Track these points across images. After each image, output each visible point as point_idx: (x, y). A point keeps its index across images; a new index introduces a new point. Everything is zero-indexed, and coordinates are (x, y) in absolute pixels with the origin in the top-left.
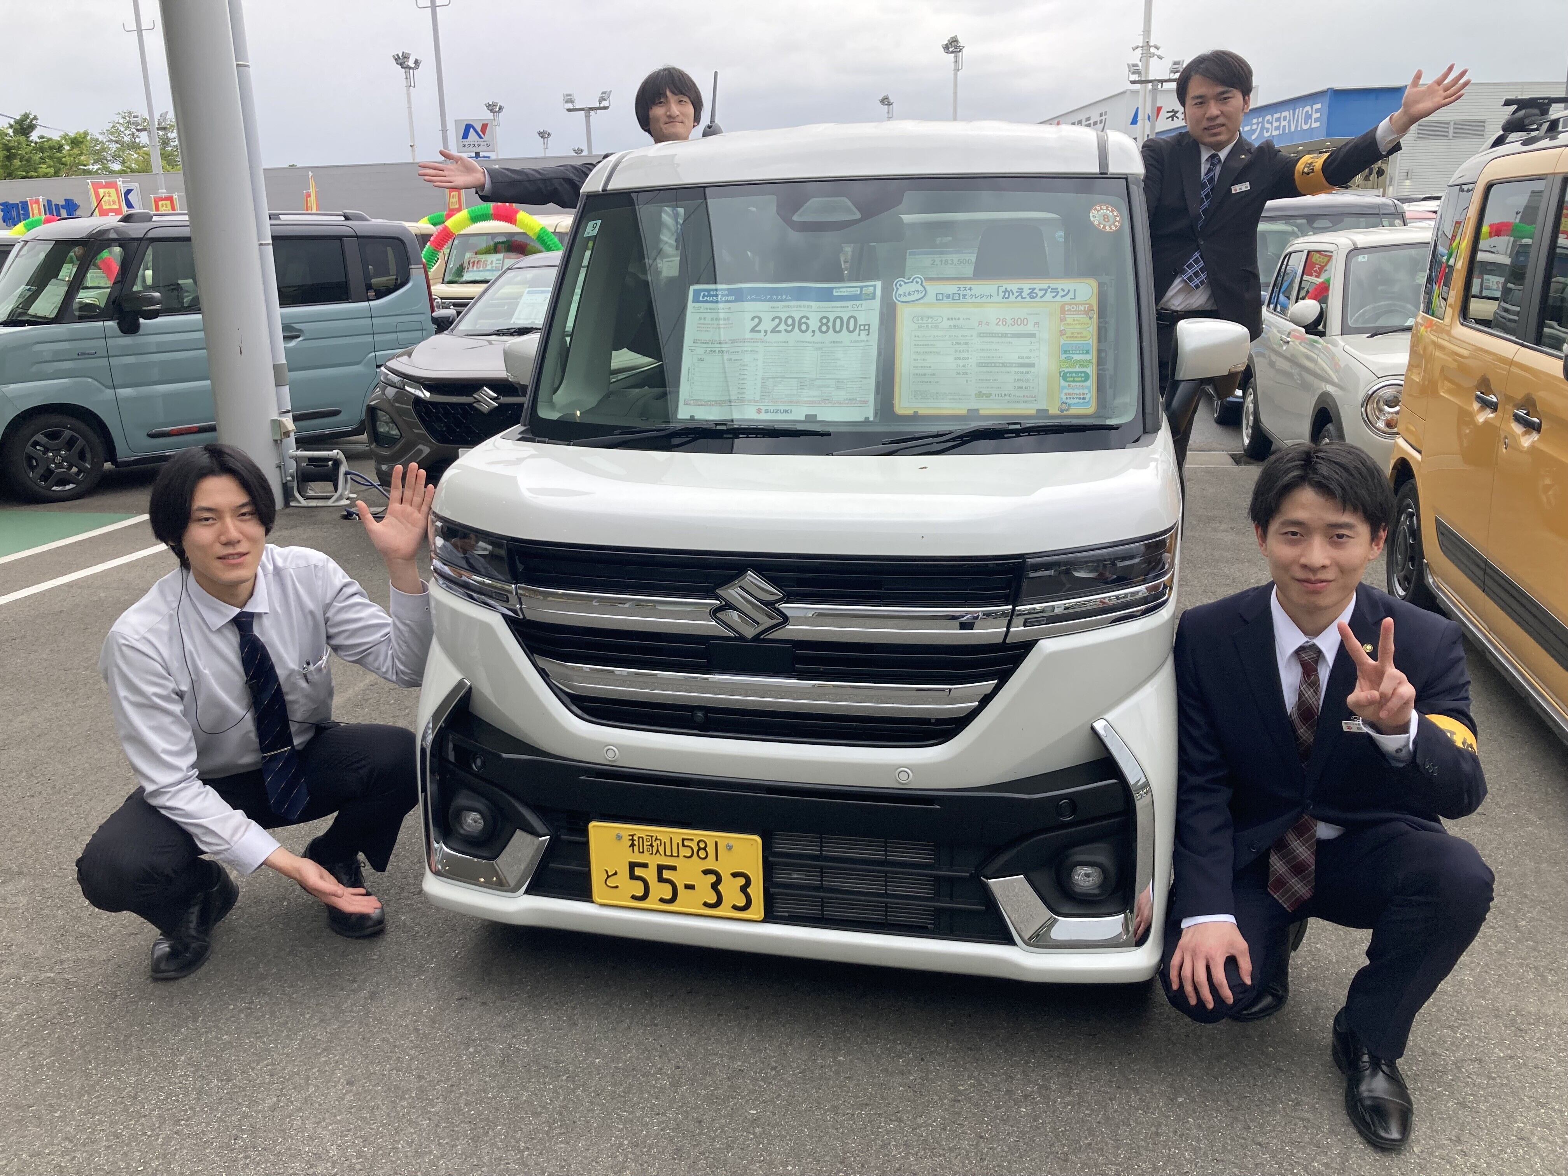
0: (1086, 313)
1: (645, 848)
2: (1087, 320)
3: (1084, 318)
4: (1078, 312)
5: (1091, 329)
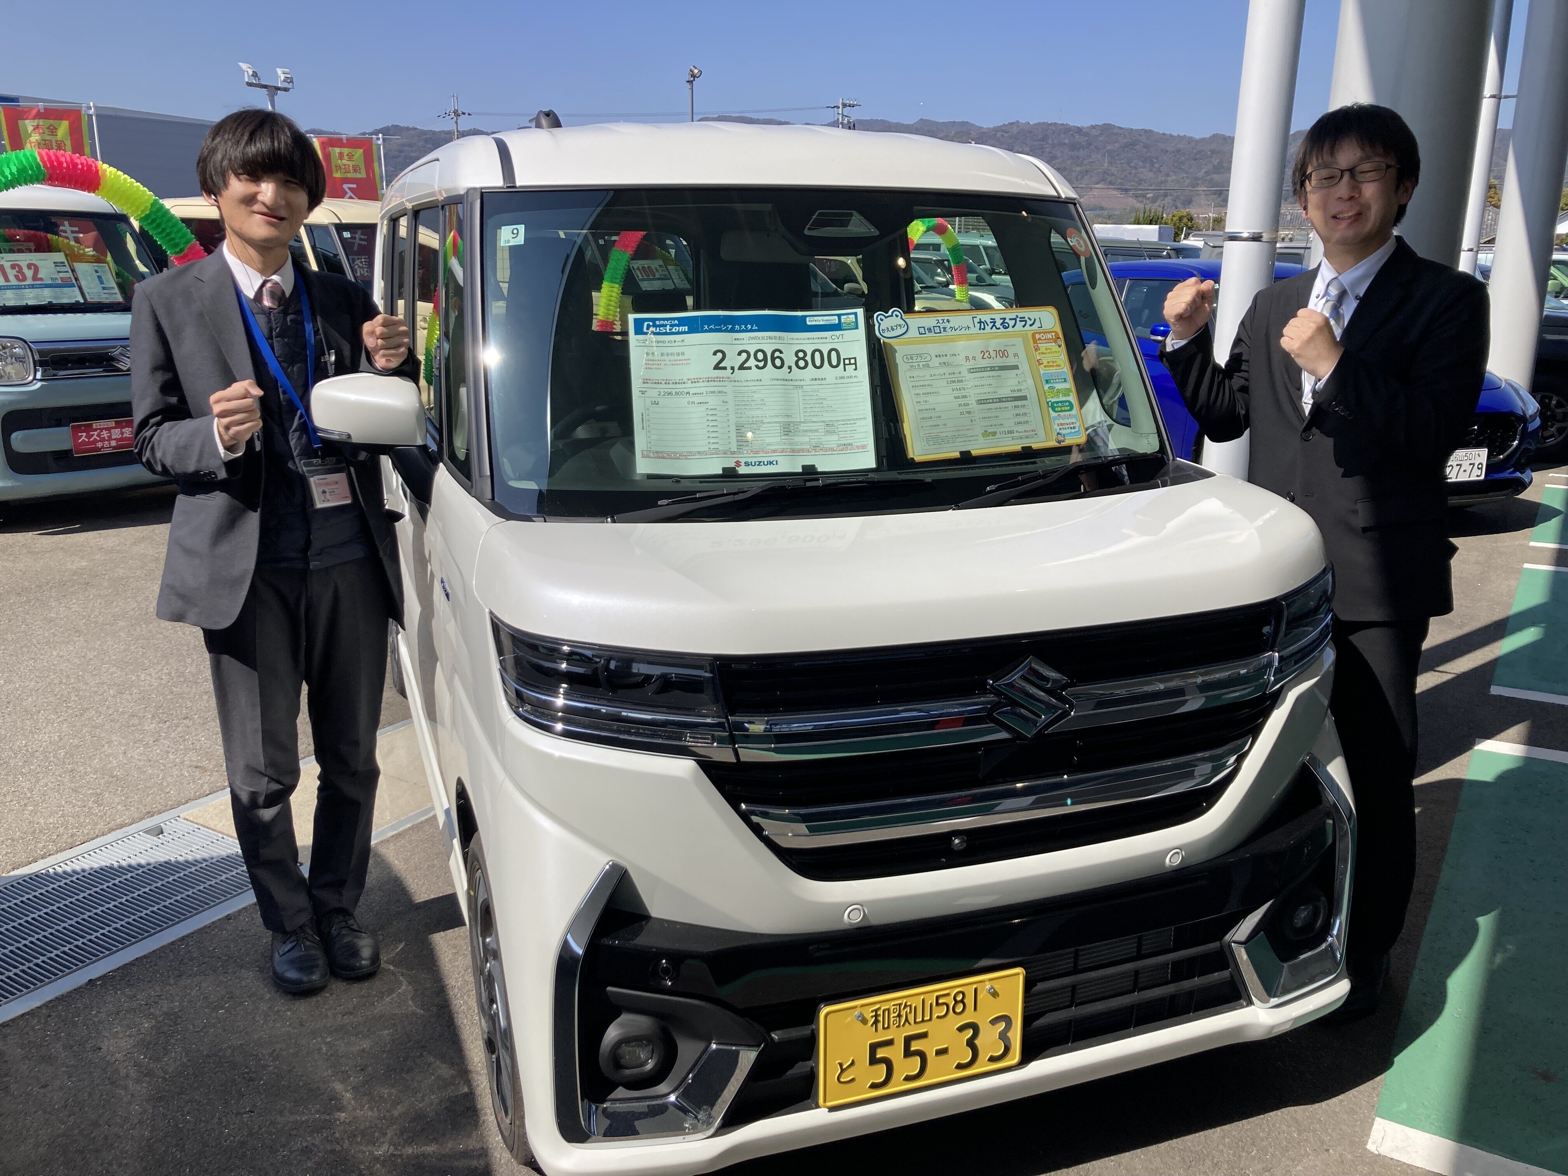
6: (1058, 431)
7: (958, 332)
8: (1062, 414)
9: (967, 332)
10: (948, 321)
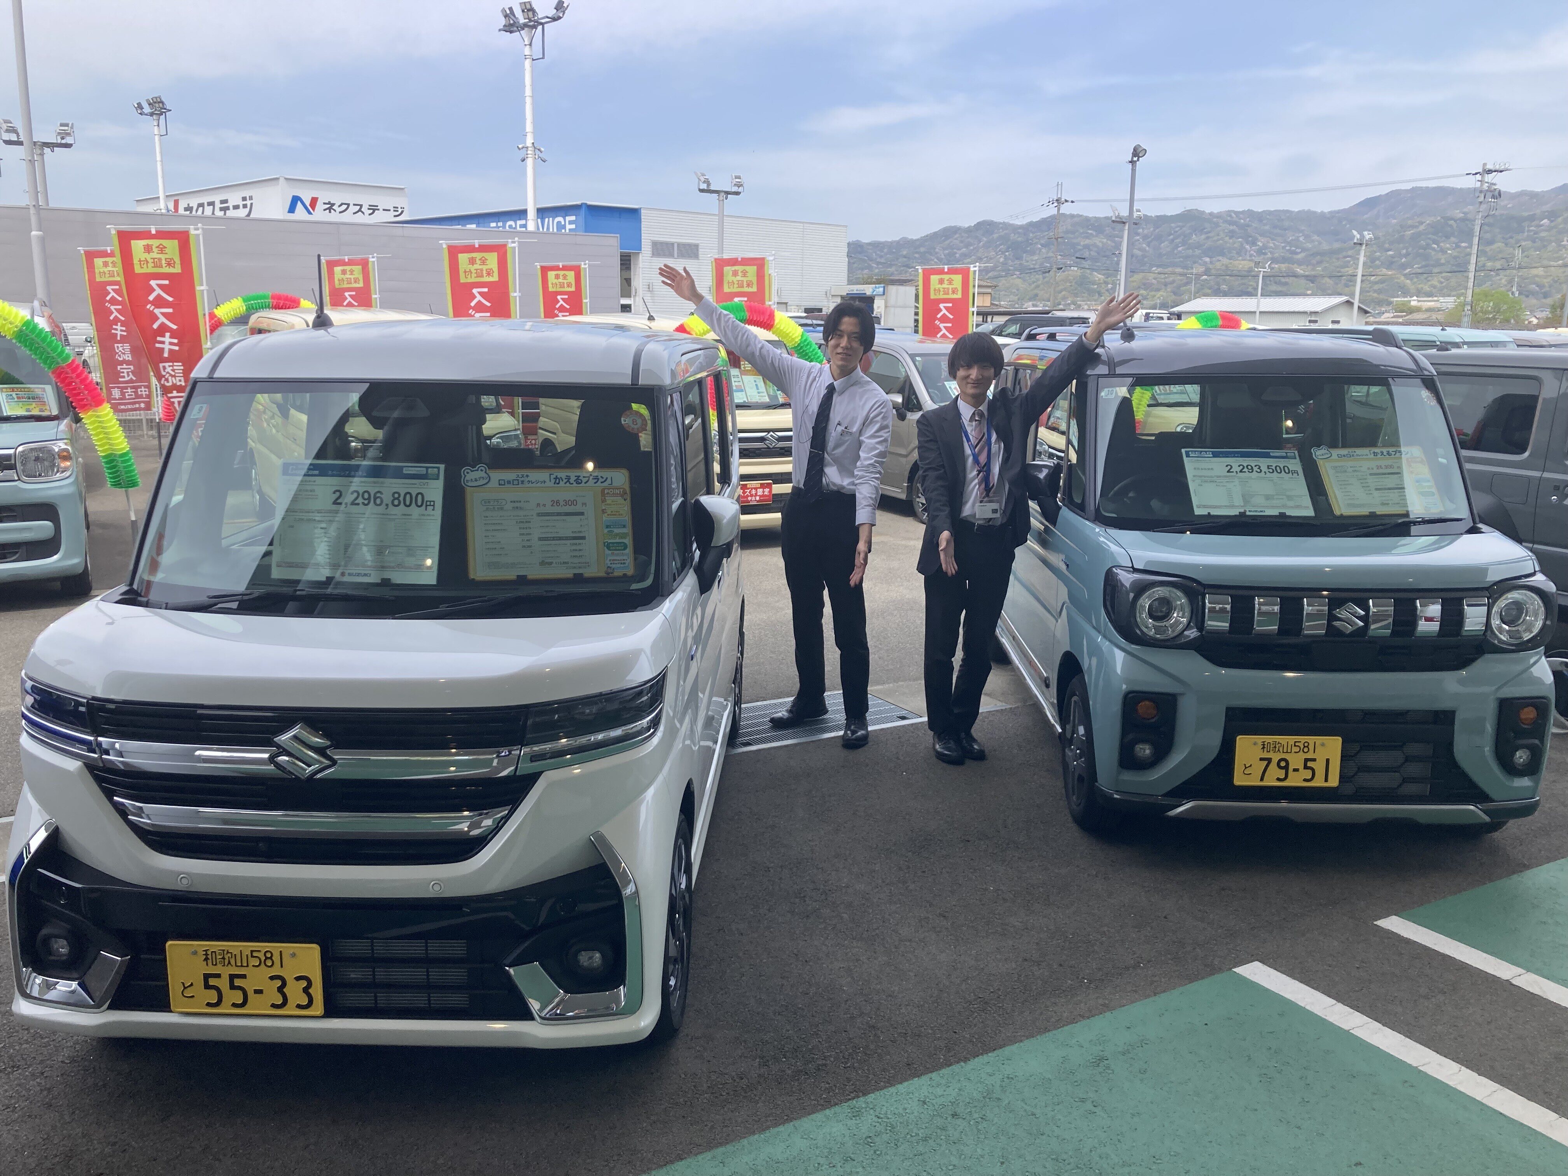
0: (622, 496)
1: (218, 961)
2: (622, 501)
3: (620, 500)
4: (614, 495)
5: (626, 508)
6: (609, 565)
7: (534, 485)
8: (615, 552)
9: (543, 485)
10: (527, 476)
